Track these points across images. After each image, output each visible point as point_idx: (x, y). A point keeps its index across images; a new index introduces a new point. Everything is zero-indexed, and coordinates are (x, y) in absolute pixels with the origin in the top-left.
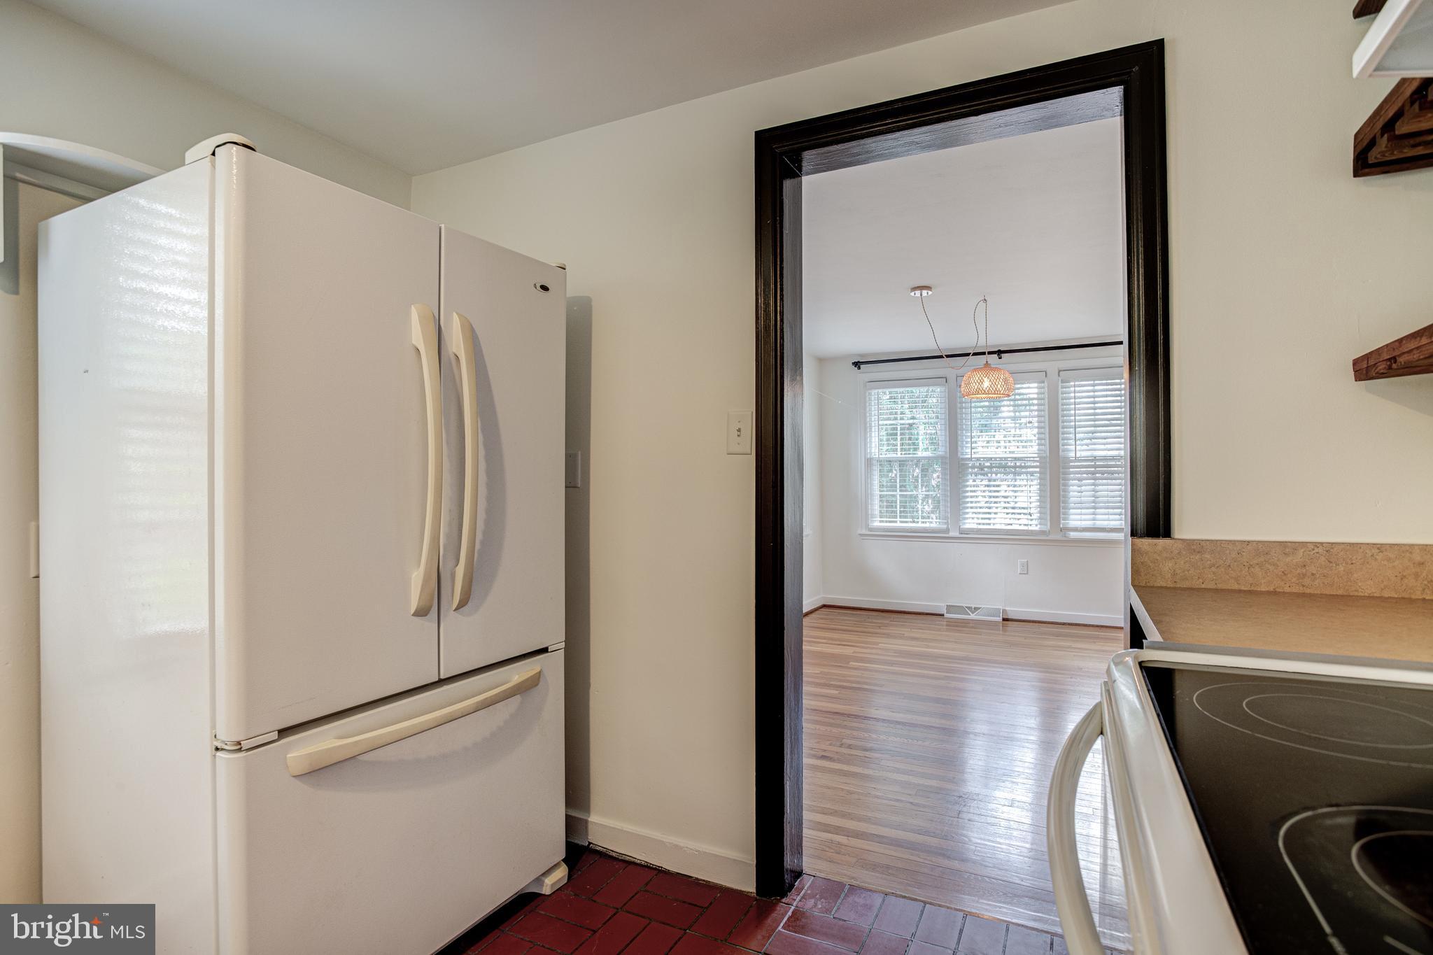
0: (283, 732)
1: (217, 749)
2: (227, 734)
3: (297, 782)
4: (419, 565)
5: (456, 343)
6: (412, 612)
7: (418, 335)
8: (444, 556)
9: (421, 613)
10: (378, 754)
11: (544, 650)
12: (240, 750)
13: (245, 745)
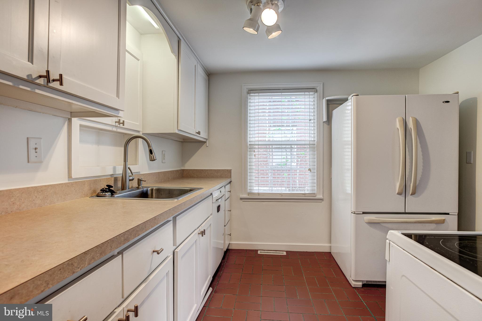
0: (364, 213)
1: (352, 213)
2: (353, 210)
3: (366, 224)
4: (398, 182)
5: (411, 125)
6: (397, 193)
7: (398, 125)
8: (407, 180)
9: (399, 194)
10: (384, 225)
11: (448, 214)
12: (355, 214)
13: (356, 213)
